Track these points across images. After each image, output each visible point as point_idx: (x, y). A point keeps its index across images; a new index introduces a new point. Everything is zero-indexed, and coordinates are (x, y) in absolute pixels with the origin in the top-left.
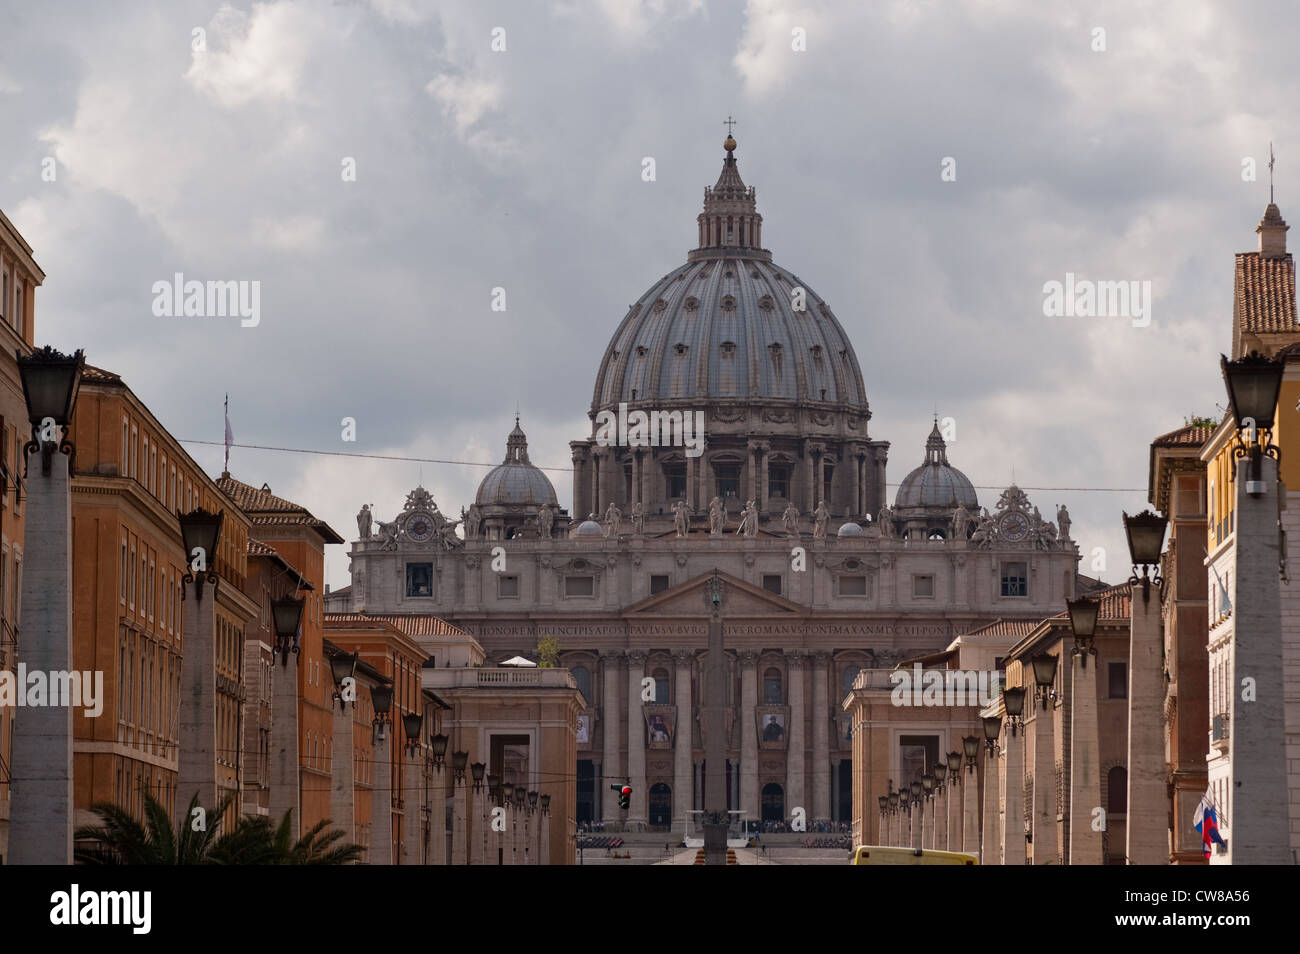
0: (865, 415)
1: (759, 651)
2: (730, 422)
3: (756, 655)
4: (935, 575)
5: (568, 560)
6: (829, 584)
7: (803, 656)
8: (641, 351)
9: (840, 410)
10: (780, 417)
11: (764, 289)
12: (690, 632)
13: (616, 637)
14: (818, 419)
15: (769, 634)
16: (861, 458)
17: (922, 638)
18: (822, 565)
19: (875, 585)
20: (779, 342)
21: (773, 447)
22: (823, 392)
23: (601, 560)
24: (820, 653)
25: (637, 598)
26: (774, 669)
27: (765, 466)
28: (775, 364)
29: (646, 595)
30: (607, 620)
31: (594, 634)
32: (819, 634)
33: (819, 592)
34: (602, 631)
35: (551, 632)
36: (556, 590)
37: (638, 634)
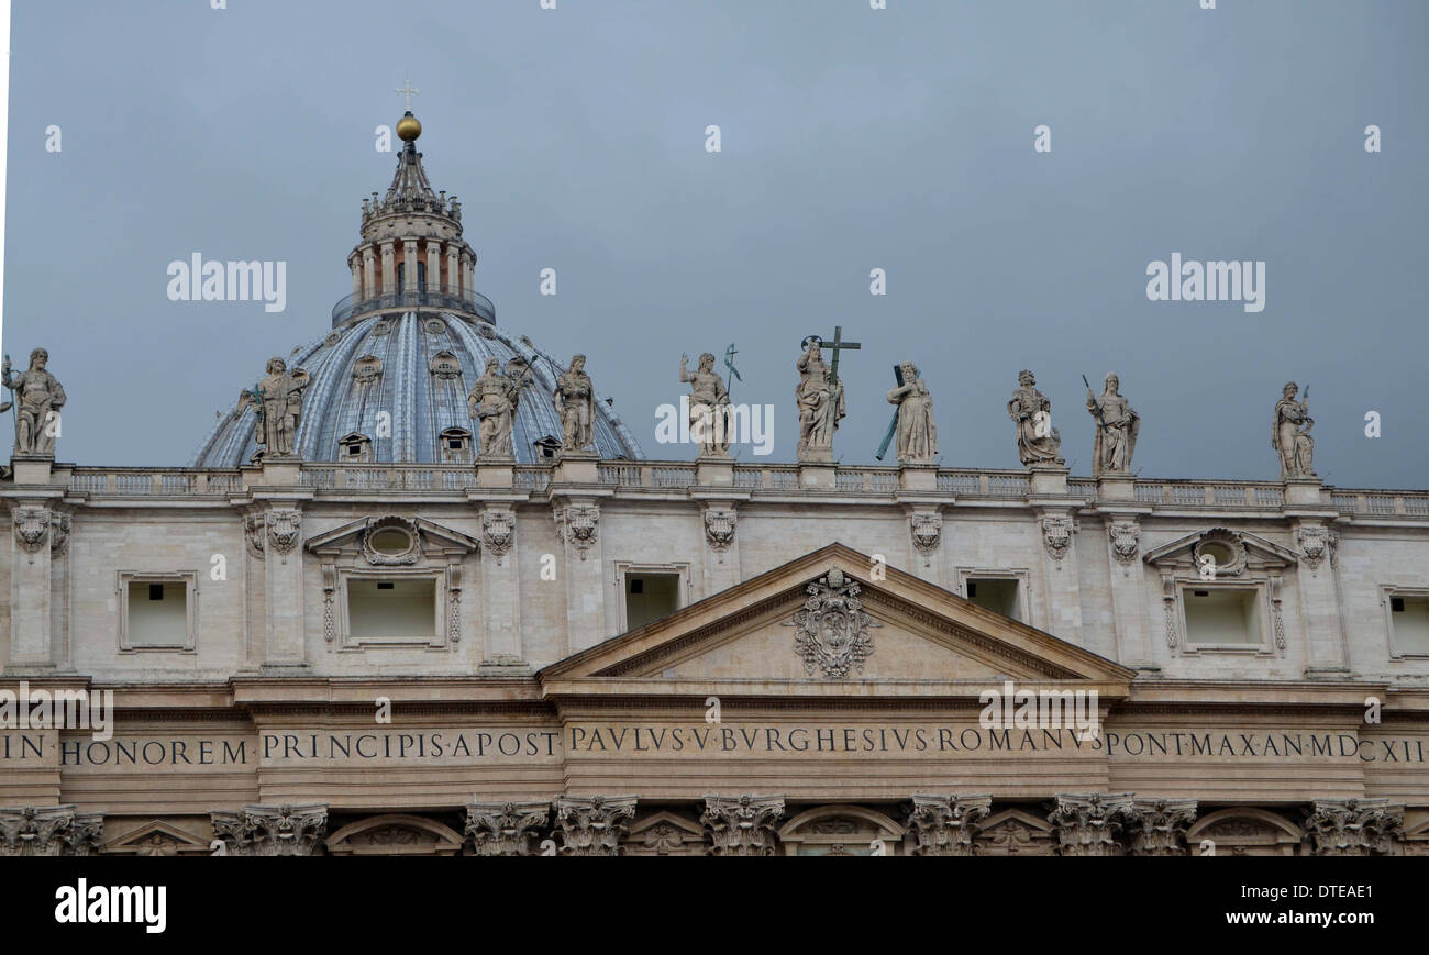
1: (983, 804)
3: (974, 816)
5: (353, 524)
6: (1158, 607)
12: (760, 743)
13: (523, 766)
15: (1004, 753)
18: (1133, 553)
19: (1288, 613)
23: (462, 526)
24: (1159, 811)
29: (615, 631)
30: (492, 707)
31: (448, 759)
32: (1145, 757)
33: (1132, 633)
34: (474, 747)
35: (306, 748)
36: (317, 620)
37: (596, 753)
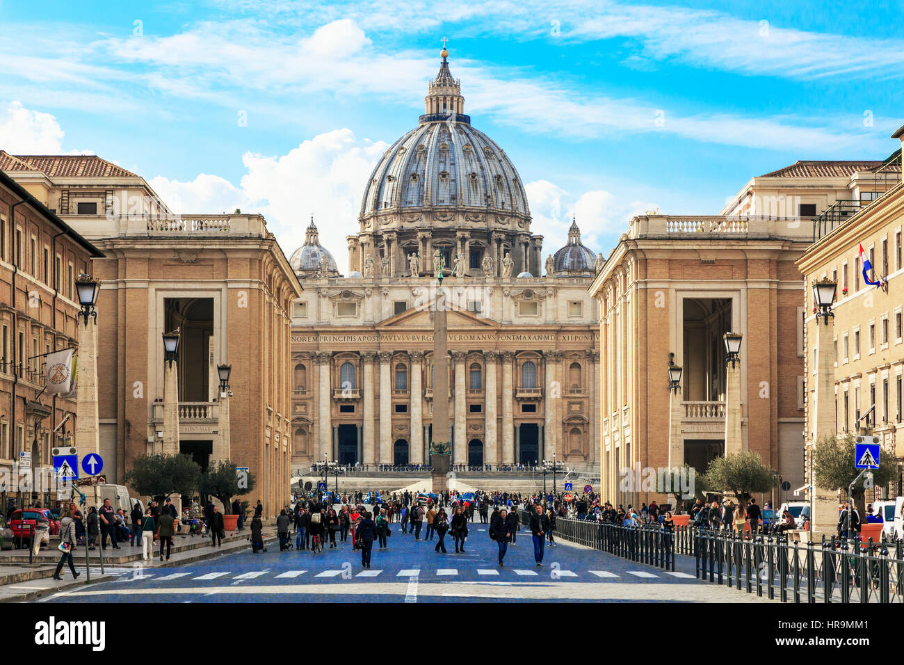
0: (528, 220)
1: (467, 352)
2: (446, 221)
3: (465, 355)
4: (583, 301)
5: (339, 292)
6: (513, 308)
7: (496, 355)
8: (390, 178)
9: (513, 215)
10: (476, 218)
11: (466, 141)
12: (421, 339)
13: (372, 343)
14: (500, 220)
15: (473, 341)
16: (526, 245)
17: (574, 343)
18: (508, 295)
19: (543, 308)
20: (476, 172)
21: (472, 237)
22: (503, 203)
23: (361, 292)
24: (507, 353)
25: (385, 317)
26: (476, 362)
27: (467, 248)
28: (473, 185)
29: (391, 315)
30: (366, 331)
31: (357, 341)
32: (506, 340)
33: (506, 313)
34: (362, 339)
35: (328, 339)
36: (331, 312)
37: (386, 341)
